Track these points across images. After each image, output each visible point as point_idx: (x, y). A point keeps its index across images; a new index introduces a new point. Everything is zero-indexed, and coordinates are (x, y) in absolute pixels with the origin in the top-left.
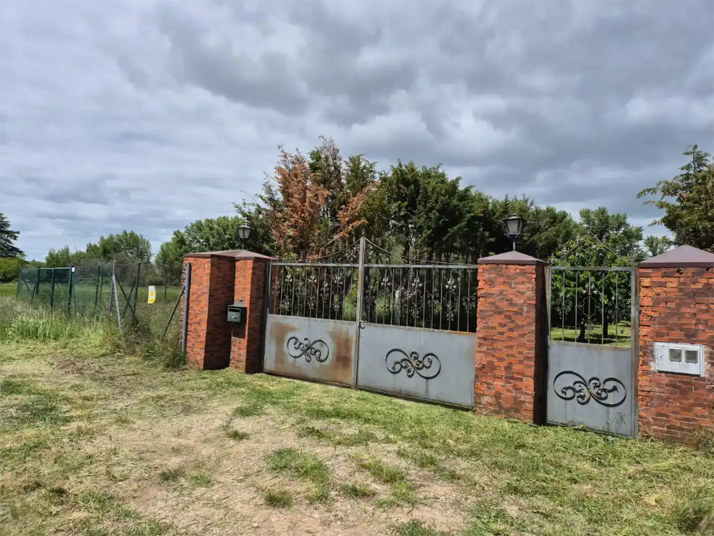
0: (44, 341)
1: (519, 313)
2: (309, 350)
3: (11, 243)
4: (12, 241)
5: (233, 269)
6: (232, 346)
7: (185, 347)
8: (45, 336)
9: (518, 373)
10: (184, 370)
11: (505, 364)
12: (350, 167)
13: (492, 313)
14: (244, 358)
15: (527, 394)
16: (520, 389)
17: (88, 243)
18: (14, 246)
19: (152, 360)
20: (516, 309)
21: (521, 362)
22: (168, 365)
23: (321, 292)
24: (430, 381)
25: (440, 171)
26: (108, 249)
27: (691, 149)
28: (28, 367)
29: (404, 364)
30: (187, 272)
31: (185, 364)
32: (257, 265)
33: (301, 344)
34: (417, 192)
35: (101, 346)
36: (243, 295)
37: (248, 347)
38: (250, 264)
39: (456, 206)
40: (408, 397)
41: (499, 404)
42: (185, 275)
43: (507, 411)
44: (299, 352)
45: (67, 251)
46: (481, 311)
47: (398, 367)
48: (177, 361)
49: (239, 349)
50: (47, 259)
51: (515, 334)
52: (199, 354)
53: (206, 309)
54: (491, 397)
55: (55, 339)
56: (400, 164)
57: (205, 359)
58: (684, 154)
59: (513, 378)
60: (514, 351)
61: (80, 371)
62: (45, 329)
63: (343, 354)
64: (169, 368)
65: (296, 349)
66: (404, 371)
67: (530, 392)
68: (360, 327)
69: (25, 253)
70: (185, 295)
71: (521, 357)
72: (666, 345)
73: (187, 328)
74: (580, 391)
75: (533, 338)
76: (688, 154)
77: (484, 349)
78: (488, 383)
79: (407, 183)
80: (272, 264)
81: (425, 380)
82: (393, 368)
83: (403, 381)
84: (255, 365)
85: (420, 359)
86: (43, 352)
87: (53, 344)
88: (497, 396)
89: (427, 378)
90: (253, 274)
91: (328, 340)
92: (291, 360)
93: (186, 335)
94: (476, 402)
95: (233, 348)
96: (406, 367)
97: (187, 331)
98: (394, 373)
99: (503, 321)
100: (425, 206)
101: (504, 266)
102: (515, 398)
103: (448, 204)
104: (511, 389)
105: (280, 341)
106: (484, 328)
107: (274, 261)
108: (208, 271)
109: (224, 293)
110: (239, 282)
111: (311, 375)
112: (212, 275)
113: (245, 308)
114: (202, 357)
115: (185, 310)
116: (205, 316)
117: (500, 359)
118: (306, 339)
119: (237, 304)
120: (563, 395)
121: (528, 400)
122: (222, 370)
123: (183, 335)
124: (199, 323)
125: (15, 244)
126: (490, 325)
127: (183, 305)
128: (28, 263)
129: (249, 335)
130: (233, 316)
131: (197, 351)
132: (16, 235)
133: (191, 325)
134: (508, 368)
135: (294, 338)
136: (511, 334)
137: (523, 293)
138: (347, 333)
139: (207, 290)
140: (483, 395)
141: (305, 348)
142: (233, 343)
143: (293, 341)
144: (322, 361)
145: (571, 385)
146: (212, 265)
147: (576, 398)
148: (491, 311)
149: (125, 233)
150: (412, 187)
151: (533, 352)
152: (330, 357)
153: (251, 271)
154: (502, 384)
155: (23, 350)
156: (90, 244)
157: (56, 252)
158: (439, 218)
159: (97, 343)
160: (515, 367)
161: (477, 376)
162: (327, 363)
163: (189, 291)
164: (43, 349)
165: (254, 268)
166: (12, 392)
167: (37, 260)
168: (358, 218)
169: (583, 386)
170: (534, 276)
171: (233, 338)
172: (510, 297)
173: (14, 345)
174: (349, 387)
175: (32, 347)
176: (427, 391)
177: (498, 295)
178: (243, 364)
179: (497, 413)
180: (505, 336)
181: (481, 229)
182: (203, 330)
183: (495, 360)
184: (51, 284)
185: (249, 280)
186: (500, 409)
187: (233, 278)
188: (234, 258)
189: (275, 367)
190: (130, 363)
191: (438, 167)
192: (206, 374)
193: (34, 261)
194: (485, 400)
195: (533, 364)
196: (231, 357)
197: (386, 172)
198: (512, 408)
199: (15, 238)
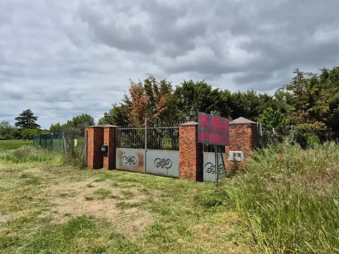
0: (40, 162)
1: (191, 143)
2: (130, 160)
3: (34, 122)
4: (35, 121)
5: (103, 132)
6: (104, 160)
7: (87, 161)
8: (40, 160)
9: (191, 164)
10: (86, 169)
11: (188, 161)
12: (161, 85)
13: (183, 144)
14: (108, 164)
15: (194, 171)
16: (192, 169)
17: (67, 120)
18: (36, 123)
19: (76, 166)
20: (190, 142)
21: (192, 160)
22: (81, 168)
23: (133, 139)
24: (168, 169)
25: (204, 83)
26: (76, 122)
27: (296, 71)
28: (33, 171)
29: (160, 164)
30: (86, 134)
31: (87, 167)
32: (110, 130)
33: (127, 158)
34: (193, 93)
35: (61, 163)
36: (107, 141)
37: (109, 160)
38: (108, 129)
39: (209, 98)
40: (162, 175)
41: (186, 175)
42: (86, 135)
43: (189, 177)
44: (127, 162)
45: (58, 124)
46: (180, 143)
47: (158, 165)
48: (84, 166)
49: (106, 161)
50: (50, 128)
51: (190, 150)
52: (91, 163)
53: (93, 147)
54: (184, 173)
55: (44, 161)
56: (185, 81)
57: (93, 165)
58: (293, 73)
59: (190, 166)
60: (190, 157)
61: (50, 171)
62: (40, 157)
63: (141, 161)
64: (82, 169)
65: (126, 160)
66: (160, 166)
67: (195, 170)
68: (146, 151)
69: (41, 126)
70: (86, 142)
71: (192, 158)
72: (232, 152)
73: (87, 154)
74: (213, 169)
75: (195, 152)
76: (295, 73)
77: (181, 156)
78: (183, 168)
79: (189, 89)
80: (117, 129)
81: (167, 169)
82: (157, 165)
83: (160, 170)
84: (112, 166)
85: (165, 161)
86: (39, 165)
87: (43, 162)
88: (186, 172)
89: (168, 168)
90: (110, 133)
91: (136, 156)
92: (125, 164)
93: (87, 157)
94: (179, 175)
95: (104, 161)
96: (161, 165)
97: (87, 155)
98: (157, 167)
99: (187, 146)
100: (196, 99)
101: (186, 127)
102: (191, 173)
103: (206, 97)
104: (189, 169)
105: (121, 158)
106: (181, 149)
107: (118, 128)
108: (93, 133)
109: (99, 141)
110: (105, 136)
111: (131, 169)
112: (94, 134)
113: (108, 146)
114: (93, 164)
115: (86, 148)
116: (93, 149)
117: (186, 160)
118: (129, 156)
119: (105, 145)
120: (208, 171)
121: (194, 173)
122: (100, 169)
123: (86, 157)
124: (91, 152)
125: (36, 122)
126: (183, 148)
127: (85, 146)
128: (42, 130)
129: (109, 156)
130: (103, 149)
131: (91, 162)
132: (37, 118)
133: (88, 153)
134: (189, 162)
135: (125, 156)
136: (189, 150)
137: (192, 136)
138: (142, 154)
139: (93, 140)
140: (182, 172)
141: (129, 160)
142: (104, 159)
143: (125, 157)
144: (134, 164)
145: (210, 167)
146: (95, 131)
147: (211, 172)
148: (183, 143)
149: (83, 114)
150: (191, 91)
151: (196, 156)
152: (137, 163)
153: (109, 132)
154: (187, 168)
155: (31, 165)
156: (68, 121)
157: (54, 125)
158: (203, 104)
159: (59, 161)
160: (191, 162)
161: (179, 166)
162: (136, 165)
163: (87, 141)
164: (39, 164)
165: (110, 131)
166: (24, 178)
167: (46, 129)
168: (164, 107)
169: (213, 168)
170: (195, 130)
171: (104, 157)
172: (188, 138)
173: (28, 163)
174: (143, 173)
175: (35, 164)
176: (168, 173)
177: (185, 137)
178: (107, 167)
179: (186, 178)
180: (187, 151)
181: (226, 107)
182: (92, 155)
183: (185, 160)
184: (45, 140)
185: (108, 135)
186: (187, 177)
187: (103, 135)
188: (103, 127)
189: (120, 167)
190: (69, 167)
191: (203, 81)
192: (94, 170)
193: (45, 129)
194: (182, 174)
195: (195, 160)
196: (104, 164)
197: (179, 85)
198: (190, 176)
199: (36, 120)
